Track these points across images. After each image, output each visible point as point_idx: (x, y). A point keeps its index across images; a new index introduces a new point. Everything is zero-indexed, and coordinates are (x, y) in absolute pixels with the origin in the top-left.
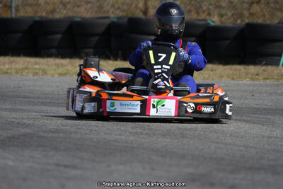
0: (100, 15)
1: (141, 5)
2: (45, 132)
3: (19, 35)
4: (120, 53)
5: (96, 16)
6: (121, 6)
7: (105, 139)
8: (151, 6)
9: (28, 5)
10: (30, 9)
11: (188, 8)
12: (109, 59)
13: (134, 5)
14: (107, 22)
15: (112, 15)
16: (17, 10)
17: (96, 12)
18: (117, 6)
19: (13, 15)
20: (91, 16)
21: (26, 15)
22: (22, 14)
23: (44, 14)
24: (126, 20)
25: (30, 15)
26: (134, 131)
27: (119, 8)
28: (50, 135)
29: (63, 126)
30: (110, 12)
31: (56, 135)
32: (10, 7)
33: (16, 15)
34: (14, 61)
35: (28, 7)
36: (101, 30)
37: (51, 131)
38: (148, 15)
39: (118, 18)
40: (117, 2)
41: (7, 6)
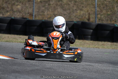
0: (70, 20)
1: (87, 17)
2: (45, 68)
3: (36, 27)
4: (77, 36)
6: (79, 17)
7: (70, 72)
8: (91, 17)
9: (40, 15)
11: (107, 19)
13: (84, 17)
14: (73, 23)
15: (74, 20)
16: (35, 17)
17: (68, 19)
18: (77, 17)
19: (34, 19)
21: (39, 19)
22: (37, 18)
23: (46, 19)
24: (80, 23)
25: (40, 19)
26: (83, 70)
28: (48, 70)
29: (53, 66)
30: (74, 19)
31: (50, 70)
32: (32, 15)
35: (40, 16)
36: (70, 26)
37: (48, 68)
39: (77, 22)
40: (77, 15)
41: (31, 15)
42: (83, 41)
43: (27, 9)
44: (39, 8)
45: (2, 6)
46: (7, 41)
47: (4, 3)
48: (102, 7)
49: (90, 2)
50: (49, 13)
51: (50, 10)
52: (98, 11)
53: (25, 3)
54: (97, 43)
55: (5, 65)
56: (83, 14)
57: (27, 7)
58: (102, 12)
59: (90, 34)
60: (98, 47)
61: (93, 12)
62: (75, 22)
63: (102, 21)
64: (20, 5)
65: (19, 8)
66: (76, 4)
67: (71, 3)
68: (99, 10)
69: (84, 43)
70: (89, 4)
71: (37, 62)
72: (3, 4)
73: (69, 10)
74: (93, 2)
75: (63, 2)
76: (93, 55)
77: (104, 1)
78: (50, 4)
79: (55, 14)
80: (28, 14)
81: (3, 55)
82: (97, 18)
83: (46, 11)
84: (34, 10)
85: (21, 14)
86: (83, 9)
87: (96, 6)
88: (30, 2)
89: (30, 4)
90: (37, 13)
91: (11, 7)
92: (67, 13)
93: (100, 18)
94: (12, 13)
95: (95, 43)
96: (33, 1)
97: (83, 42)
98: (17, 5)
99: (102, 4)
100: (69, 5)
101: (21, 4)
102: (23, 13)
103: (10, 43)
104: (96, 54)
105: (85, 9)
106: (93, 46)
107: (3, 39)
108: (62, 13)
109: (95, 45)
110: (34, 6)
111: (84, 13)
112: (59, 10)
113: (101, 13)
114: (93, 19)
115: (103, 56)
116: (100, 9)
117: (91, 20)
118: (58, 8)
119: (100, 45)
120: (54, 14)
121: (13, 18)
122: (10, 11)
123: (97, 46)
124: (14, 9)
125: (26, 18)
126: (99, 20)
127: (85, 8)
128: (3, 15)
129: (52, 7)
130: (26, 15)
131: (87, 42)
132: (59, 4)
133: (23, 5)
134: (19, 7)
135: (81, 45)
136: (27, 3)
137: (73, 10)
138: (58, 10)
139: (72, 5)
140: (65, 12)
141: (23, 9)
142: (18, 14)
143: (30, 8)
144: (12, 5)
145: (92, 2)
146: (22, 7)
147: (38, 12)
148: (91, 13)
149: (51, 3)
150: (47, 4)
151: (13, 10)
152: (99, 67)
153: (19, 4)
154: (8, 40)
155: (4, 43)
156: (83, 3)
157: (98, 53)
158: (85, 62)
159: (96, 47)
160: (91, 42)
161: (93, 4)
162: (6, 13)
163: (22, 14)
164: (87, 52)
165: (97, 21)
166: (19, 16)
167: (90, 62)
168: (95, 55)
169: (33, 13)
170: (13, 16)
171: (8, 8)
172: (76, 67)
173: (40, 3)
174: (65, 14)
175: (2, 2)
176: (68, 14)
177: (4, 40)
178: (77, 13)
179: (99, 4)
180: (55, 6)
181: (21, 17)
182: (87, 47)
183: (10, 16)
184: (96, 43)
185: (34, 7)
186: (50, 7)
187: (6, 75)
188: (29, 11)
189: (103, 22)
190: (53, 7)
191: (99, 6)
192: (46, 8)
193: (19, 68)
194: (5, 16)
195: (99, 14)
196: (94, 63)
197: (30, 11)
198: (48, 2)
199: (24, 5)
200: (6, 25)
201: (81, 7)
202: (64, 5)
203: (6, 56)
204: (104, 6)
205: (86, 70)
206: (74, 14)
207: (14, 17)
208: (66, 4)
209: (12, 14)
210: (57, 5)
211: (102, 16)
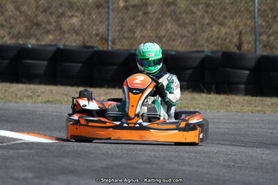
0: (195, 49)
1: (235, 40)
2: (137, 162)
3: (115, 67)
4: (214, 86)
5: (190, 49)
6: (215, 41)
7: (197, 171)
8: (245, 42)
9: (124, 38)
10: (126, 42)
12: (203, 92)
13: (228, 40)
14: (202, 55)
15: (206, 50)
16: (113, 43)
17: (191, 46)
18: (211, 41)
19: (110, 48)
20: (186, 50)
21: (122, 48)
22: (118, 47)
24: (220, 54)
25: (126, 48)
26: (226, 163)
27: (213, 42)
28: (143, 166)
29: (155, 157)
30: (205, 47)
31: (149, 166)
32: (107, 40)
33: (112, 47)
34: (109, 93)
35: (124, 40)
36: (196, 63)
37: (144, 162)
38: (243, 49)
39: (212, 52)
40: (212, 36)
41: (104, 39)
42: (226, 98)
43: (94, 25)
44: (122, 23)
45: (35, 20)
46: (48, 101)
47: (39, 13)
48: (270, 16)
49: (242, 5)
50: (145, 32)
51: (149, 27)
52: (261, 26)
53: (89, 11)
54: (260, 100)
55: (44, 157)
56: (226, 33)
57: (93, 21)
58: (270, 29)
59: (244, 80)
60: (263, 109)
61: (249, 29)
62: (206, 53)
63: (271, 48)
64: (77, 17)
65: (76, 24)
66: (210, 11)
67: (198, 9)
68: (264, 24)
69: (231, 103)
70: (239, 11)
71: (118, 149)
72: (36, 16)
73: (192, 26)
74: (250, 4)
75: (179, 8)
76: (252, 130)
77: (274, 3)
78: (149, 13)
79: (159, 35)
80: (98, 38)
81: (39, 134)
82: (258, 43)
83: (139, 29)
84: (110, 28)
85: (81, 38)
86: (227, 21)
87: (256, 14)
88: (100, 10)
89: (100, 12)
90: (117, 33)
91: (55, 22)
92: (188, 31)
93: (265, 43)
94: (59, 35)
95: (255, 101)
96: (108, 7)
97: (227, 100)
98: (70, 17)
99: (271, 10)
100: (192, 12)
101: (79, 15)
102: (84, 34)
103: (54, 105)
104: (258, 126)
105: (229, 22)
106: (251, 108)
107: (39, 96)
108: (176, 32)
109: (255, 107)
110: (110, 17)
111: (228, 30)
112: (169, 26)
113: (267, 30)
114: (250, 46)
115: (274, 131)
116: (267, 22)
117: (246, 47)
118: (166, 22)
119: (267, 104)
120: (156, 37)
121: (62, 47)
122: (55, 30)
123: (259, 108)
124: (62, 26)
125: (92, 47)
126: (265, 46)
127: (231, 21)
128: (38, 40)
129: (152, 19)
130: (92, 40)
131: (237, 98)
132: (168, 11)
133: (84, 16)
134: (74, 20)
135: (221, 105)
136: (94, 11)
137: (203, 25)
138: (166, 27)
139: (199, 14)
140: (183, 29)
141: (85, 27)
142: (74, 37)
143: (101, 22)
144: (59, 17)
145: (246, 5)
146: (83, 21)
147: (120, 31)
148: (244, 31)
149: (150, 9)
150: (140, 13)
151: (61, 28)
152: (264, 156)
153: (76, 14)
154: (50, 100)
155: (40, 105)
156: (225, 9)
157: (262, 125)
158: (233, 145)
159: (259, 111)
160: (246, 98)
161: (248, 10)
162: (45, 36)
163: (83, 37)
164: (235, 123)
165: (258, 49)
166: (75, 41)
167: (245, 146)
168: (256, 128)
169: (108, 35)
170: (62, 43)
171: (49, 23)
172: (209, 157)
173: (125, 11)
174: (184, 34)
175: (34, 10)
176: (190, 35)
177: (40, 98)
178: (212, 31)
179: (264, 10)
180: (160, 16)
181: (81, 43)
182: (237, 112)
183: (54, 43)
184: (258, 102)
185: (110, 22)
186: (147, 19)
187: (46, 181)
188: (98, 30)
189: (274, 50)
190: (154, 19)
191: (263, 14)
192: (137, 22)
193: (76, 162)
194: (43, 43)
195: (264, 32)
196: (254, 147)
197: (102, 29)
198: (143, 8)
199: (86, 16)
200: (45, 63)
201: (221, 18)
202: (179, 13)
203: (45, 136)
204: (275, 14)
205: (233, 166)
206: (206, 35)
207: (64, 45)
208: (185, 11)
209: (58, 38)
210: (163, 14)
211: (272, 38)
